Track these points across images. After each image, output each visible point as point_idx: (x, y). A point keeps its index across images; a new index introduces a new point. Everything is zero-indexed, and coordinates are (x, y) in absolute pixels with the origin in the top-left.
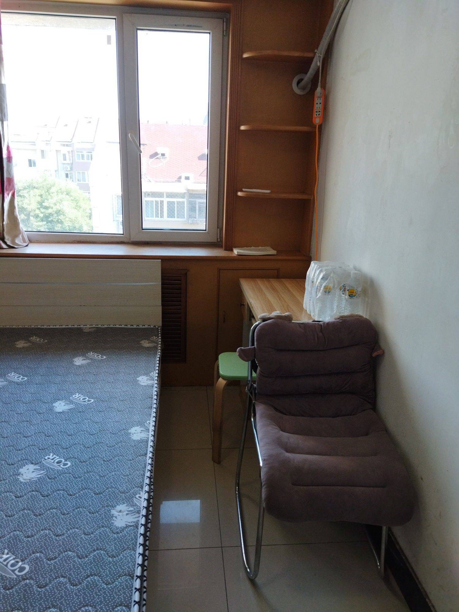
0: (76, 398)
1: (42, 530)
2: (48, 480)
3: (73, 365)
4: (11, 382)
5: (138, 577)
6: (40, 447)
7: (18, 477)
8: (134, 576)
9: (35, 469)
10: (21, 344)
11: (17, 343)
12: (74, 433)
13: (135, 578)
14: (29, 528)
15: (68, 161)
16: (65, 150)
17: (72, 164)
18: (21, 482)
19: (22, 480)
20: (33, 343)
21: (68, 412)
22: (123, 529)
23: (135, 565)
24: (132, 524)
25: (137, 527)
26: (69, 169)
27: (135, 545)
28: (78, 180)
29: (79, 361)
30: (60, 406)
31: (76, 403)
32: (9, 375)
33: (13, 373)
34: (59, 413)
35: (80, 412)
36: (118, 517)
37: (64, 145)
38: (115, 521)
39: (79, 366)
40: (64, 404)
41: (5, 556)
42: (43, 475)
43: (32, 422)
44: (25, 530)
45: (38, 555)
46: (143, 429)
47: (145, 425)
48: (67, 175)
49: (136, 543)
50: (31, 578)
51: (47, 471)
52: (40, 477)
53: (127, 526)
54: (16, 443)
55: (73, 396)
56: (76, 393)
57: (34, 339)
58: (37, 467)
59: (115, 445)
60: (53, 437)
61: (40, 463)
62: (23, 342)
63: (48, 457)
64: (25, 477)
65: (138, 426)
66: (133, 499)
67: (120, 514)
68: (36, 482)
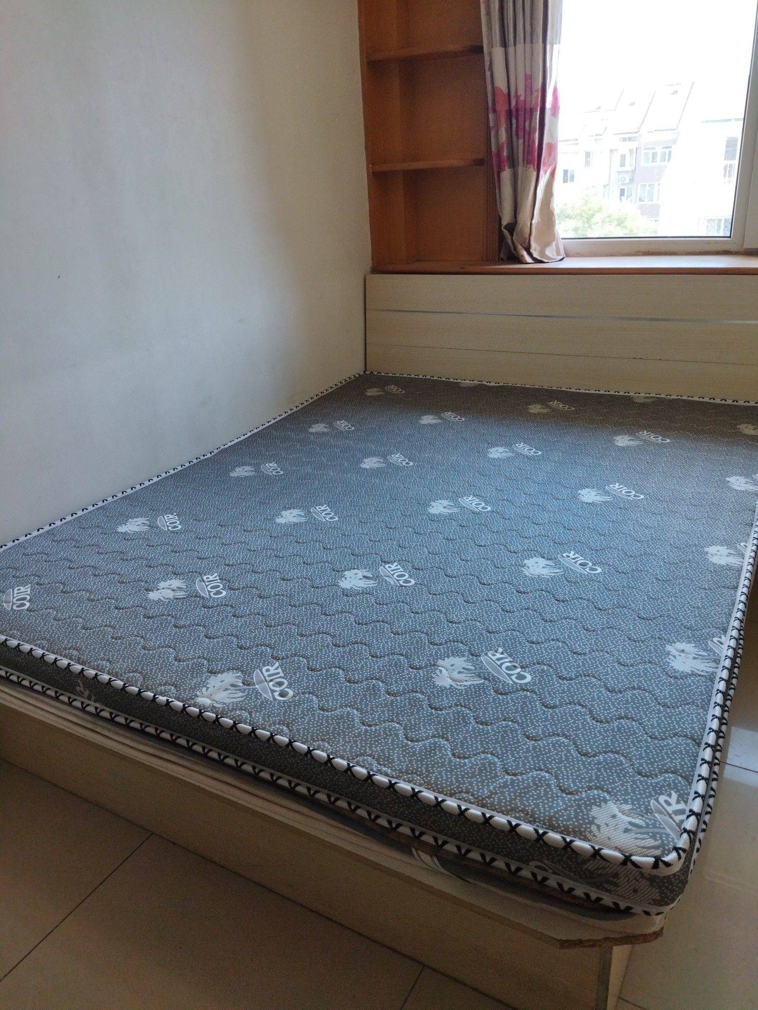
0: (615, 488)
1: (553, 640)
2: (565, 582)
3: (614, 444)
4: (518, 455)
5: (708, 745)
6: (555, 539)
7: (522, 569)
8: (701, 743)
9: (546, 565)
10: (535, 409)
11: (531, 407)
12: (609, 533)
13: (703, 746)
14: (534, 632)
15: (628, 168)
16: (624, 148)
17: (634, 171)
18: (526, 576)
19: (527, 574)
20: (554, 410)
21: (601, 505)
22: (685, 676)
23: (704, 729)
24: (703, 674)
25: (712, 680)
26: (627, 181)
27: (706, 704)
28: (640, 200)
29: (622, 441)
30: (589, 495)
31: (615, 495)
32: (517, 445)
33: (522, 443)
34: (587, 503)
35: (621, 508)
36: (678, 657)
37: (624, 140)
38: (672, 661)
39: (623, 447)
40: (595, 493)
41: (498, 656)
42: (558, 574)
43: (545, 507)
44: (528, 633)
45: (545, 668)
46: (732, 552)
47: (736, 547)
48: (622, 192)
49: (709, 701)
50: (533, 691)
51: (565, 571)
52: (554, 576)
53: (693, 674)
54: (522, 529)
55: (611, 486)
56: (615, 482)
57: (554, 404)
58: (550, 563)
59: (677, 563)
60: (575, 531)
61: (555, 559)
62: (539, 406)
63: (568, 554)
64: (532, 570)
65: (723, 546)
66: (707, 642)
67: (682, 654)
68: (548, 581)
